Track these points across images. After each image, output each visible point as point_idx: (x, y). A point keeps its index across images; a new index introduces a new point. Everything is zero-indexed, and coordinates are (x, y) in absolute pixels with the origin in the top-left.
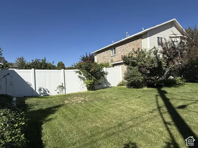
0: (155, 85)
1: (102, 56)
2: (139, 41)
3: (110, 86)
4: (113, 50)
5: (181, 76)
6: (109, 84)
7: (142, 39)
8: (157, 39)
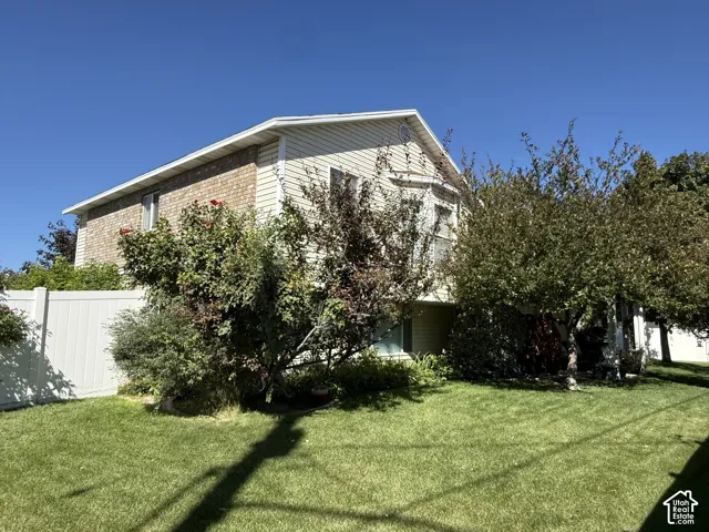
0: (268, 400)
1: (107, 229)
2: (245, 171)
3: (64, 396)
4: (152, 205)
5: (438, 353)
6: (61, 384)
7: (259, 164)
8: (329, 175)
